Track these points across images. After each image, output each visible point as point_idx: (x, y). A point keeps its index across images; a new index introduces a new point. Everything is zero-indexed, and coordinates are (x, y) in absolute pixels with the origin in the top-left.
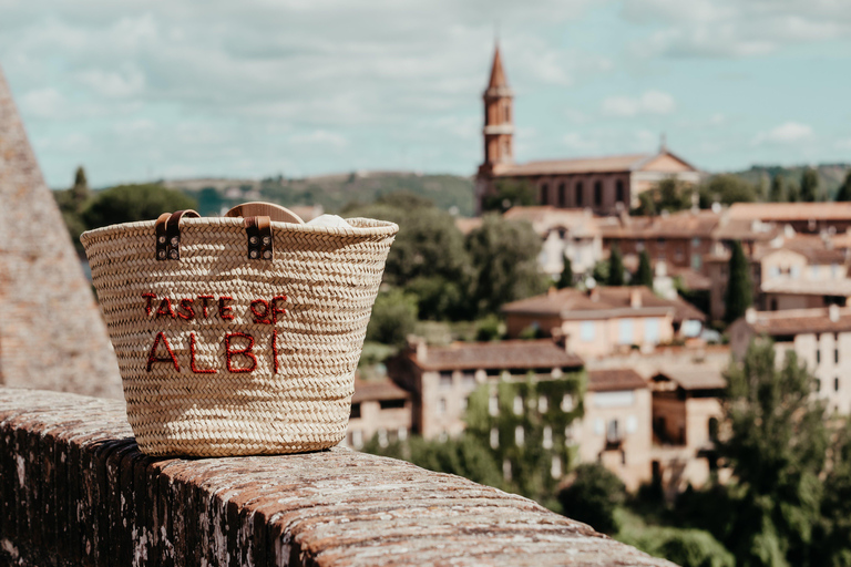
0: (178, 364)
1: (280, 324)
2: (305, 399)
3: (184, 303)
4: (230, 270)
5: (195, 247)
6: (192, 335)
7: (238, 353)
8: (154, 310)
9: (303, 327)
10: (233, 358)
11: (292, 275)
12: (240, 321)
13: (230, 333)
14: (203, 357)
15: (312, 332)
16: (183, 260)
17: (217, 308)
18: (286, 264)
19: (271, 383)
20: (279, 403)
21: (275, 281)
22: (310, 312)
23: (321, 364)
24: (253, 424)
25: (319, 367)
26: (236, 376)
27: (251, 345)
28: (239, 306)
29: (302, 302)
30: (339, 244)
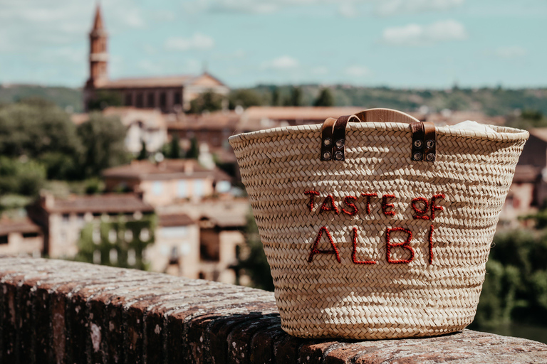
0: (340, 255)
1: (437, 220)
2: (453, 287)
3: (348, 200)
4: (393, 171)
5: (360, 149)
6: (354, 229)
7: (397, 246)
8: (317, 206)
9: (457, 222)
10: (392, 250)
11: (452, 176)
12: (401, 217)
13: (390, 228)
14: (364, 249)
15: (464, 227)
16: (347, 160)
17: (379, 205)
18: (446, 165)
19: (426, 272)
20: (431, 291)
21: (435, 181)
22: (464, 209)
23: (469, 255)
24: (407, 310)
25: (466, 258)
26: (394, 266)
27: (409, 238)
28: (400, 204)
29: (458, 200)
30: (494, 148)
